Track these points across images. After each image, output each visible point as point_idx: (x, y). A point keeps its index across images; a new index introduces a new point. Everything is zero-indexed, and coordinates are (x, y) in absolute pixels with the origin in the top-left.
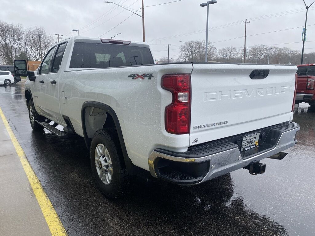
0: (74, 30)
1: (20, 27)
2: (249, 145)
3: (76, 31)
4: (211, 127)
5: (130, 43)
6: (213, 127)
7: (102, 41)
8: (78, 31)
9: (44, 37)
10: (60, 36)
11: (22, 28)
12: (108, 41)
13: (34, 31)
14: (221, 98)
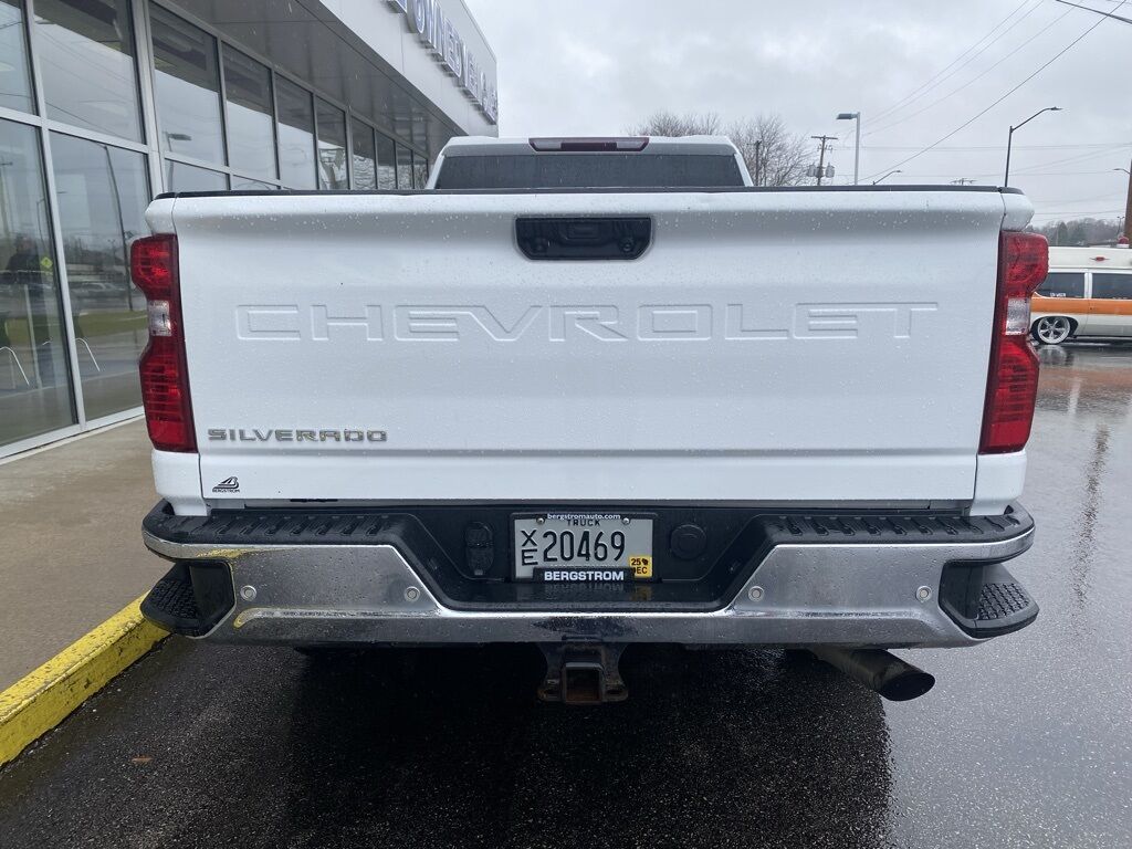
0: (842, 117)
1: (710, 124)
2: (578, 562)
3: (848, 117)
4: (295, 444)
5: (645, 145)
6: (306, 444)
7: (533, 145)
8: (857, 116)
9: (779, 149)
10: (828, 142)
11: (717, 126)
12: (558, 145)
13: (750, 134)
14: (328, 333)
